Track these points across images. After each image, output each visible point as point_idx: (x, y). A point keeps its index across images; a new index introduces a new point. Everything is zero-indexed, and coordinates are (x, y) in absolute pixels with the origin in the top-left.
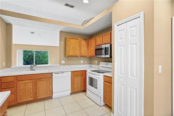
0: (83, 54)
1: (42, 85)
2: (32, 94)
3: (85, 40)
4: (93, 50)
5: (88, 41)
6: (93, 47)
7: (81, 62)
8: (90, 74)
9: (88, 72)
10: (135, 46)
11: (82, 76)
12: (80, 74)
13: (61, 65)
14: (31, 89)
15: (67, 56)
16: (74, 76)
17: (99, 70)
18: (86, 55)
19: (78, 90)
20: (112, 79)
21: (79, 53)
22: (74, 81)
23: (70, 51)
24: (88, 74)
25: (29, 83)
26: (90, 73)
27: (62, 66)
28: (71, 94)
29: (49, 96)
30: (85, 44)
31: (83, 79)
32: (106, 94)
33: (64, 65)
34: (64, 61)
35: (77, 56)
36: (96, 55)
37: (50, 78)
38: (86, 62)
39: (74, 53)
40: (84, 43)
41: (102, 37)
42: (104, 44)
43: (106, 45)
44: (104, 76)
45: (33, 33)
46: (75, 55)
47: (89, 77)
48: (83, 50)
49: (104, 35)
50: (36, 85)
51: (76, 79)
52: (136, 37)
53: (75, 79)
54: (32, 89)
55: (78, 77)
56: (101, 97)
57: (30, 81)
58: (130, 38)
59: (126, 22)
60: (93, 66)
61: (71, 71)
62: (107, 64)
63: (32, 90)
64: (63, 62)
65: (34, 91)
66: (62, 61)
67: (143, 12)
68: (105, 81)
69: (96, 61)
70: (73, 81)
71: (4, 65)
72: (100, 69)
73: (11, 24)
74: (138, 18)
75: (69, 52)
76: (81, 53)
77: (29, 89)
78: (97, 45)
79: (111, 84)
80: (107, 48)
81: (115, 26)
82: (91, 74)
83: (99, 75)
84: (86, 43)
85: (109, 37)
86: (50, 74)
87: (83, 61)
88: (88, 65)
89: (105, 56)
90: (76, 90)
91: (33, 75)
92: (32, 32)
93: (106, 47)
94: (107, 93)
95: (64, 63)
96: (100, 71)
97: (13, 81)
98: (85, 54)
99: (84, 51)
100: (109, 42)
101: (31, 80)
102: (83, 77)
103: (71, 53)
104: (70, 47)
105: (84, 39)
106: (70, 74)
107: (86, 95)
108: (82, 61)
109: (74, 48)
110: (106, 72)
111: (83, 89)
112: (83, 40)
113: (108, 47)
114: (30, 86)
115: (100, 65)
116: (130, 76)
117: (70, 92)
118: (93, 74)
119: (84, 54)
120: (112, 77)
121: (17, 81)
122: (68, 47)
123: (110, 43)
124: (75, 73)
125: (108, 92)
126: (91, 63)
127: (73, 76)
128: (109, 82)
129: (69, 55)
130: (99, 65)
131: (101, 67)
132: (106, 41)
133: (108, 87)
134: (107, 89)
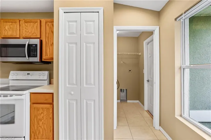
10: (92, 45)
20: (53, 96)
32: (38, 124)
41: (20, 25)
42: (25, 38)
43: (31, 40)
49: (25, 22)
52: (94, 35)
56: (24, 137)
58: (85, 35)
59: (81, 12)
62: (29, 74)
67: (102, 8)
68: (34, 104)
72: (10, 85)
74: (96, 12)
78: (2, 37)
80: (34, 46)
81: (61, 12)
85: (37, 27)
89: (29, 59)
93: (31, 43)
94: (41, 123)
100: (37, 35)
113: (36, 45)
115: (10, 76)
116: (85, 86)
120: (53, 93)
123: (40, 39)
130: (8, 77)
131: (13, 80)
132: (30, 33)
133: (42, 111)
134: (40, 116)
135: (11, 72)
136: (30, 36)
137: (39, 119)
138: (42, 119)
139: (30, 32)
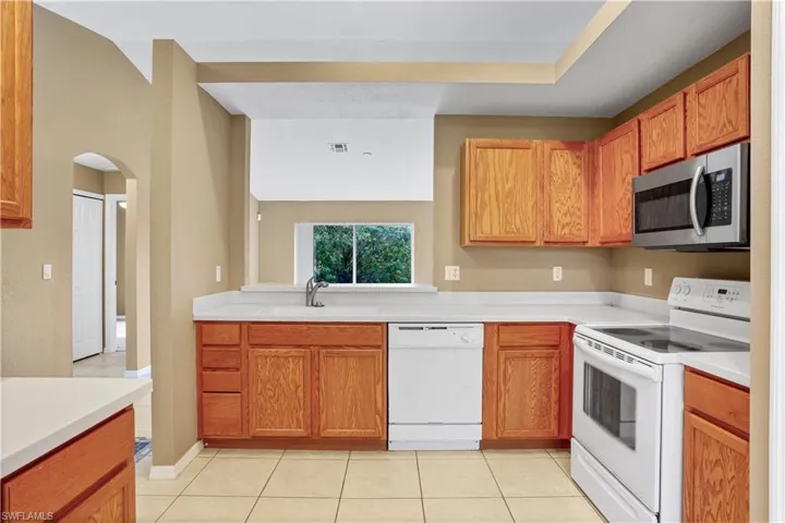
0: (559, 232)
1: (342, 377)
2: (301, 412)
3: (573, 145)
4: (624, 203)
5: (593, 152)
6: (624, 180)
7: (555, 279)
8: (593, 351)
9: (583, 336)
11: (549, 357)
12: (536, 342)
13: (439, 290)
14: (297, 388)
15: (467, 243)
16: (503, 348)
17: (667, 329)
18: (581, 234)
19: (524, 433)
20: (748, 401)
21: (540, 225)
22: (501, 380)
23: (486, 215)
24: (579, 348)
25: (291, 360)
26: (590, 344)
27: (447, 296)
28: (486, 445)
29: (369, 432)
30: (574, 171)
31: (554, 376)
32: (706, 501)
33: (456, 287)
34: (458, 268)
35: (525, 244)
36: (638, 231)
37: (378, 347)
38: (583, 275)
39: (507, 222)
40: (565, 164)
41: (685, 111)
42: (697, 155)
43: (711, 155)
44: (690, 371)
45: (340, 146)
46: (512, 237)
47: (586, 364)
48: (565, 209)
49: (699, 93)
50: (316, 374)
51: (510, 371)
53: (505, 371)
54: (299, 390)
55: (525, 356)
56: (658, 516)
57: (294, 352)
60: (629, 299)
61: (486, 324)
62: (722, 292)
63: (301, 394)
64: (452, 273)
65: (308, 396)
66: (447, 268)
68: (694, 412)
69: (648, 273)
70: (495, 379)
71: (218, 279)
72: (671, 324)
73: (244, 116)
75: (479, 218)
76: (548, 226)
77: (291, 386)
78: (645, 167)
79: (746, 437)
80: (721, 178)
82: (598, 347)
83: (649, 363)
84: (579, 166)
85: (736, 93)
86: (379, 327)
87: (563, 269)
88: (596, 298)
89: (704, 232)
90: (510, 432)
91: (305, 327)
92: (337, 146)
93: (710, 171)
94: (714, 503)
95: (458, 278)
96: (673, 338)
97: (236, 341)
98: (574, 231)
99: (565, 214)
100: (735, 130)
101: (299, 346)
102: (555, 362)
103: (490, 226)
104: (483, 194)
105: (564, 142)
106: (477, 336)
107: (568, 471)
108: (557, 273)
109: (509, 194)
110: (711, 344)
111: (552, 430)
112: (562, 146)
113: (729, 172)
114: (294, 372)
115: (672, 295)
117: (476, 434)
118: (610, 352)
119: (566, 230)
120: (746, 390)
121: (248, 346)
122: (473, 191)
123: (744, 142)
124: (506, 337)
125: (721, 497)
126: (611, 286)
127: (496, 348)
128: (731, 421)
129: (480, 236)
130: (665, 295)
131: (680, 308)
132: (713, 128)
133: (720, 457)
134: (711, 470)
135: (677, 281)
136: (715, 140)
137: (708, 481)
138: (718, 488)
139: (713, 123)
